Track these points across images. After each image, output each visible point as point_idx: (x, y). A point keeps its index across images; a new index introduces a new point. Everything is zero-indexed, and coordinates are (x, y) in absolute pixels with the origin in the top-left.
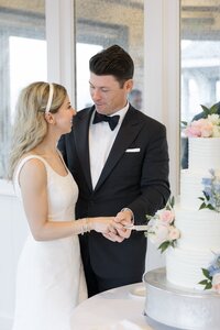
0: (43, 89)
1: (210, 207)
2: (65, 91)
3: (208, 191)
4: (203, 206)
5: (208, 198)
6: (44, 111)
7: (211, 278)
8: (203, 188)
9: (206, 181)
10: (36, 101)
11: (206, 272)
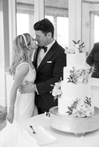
0: (21, 38)
1: (72, 81)
2: (29, 35)
3: (72, 76)
4: (69, 81)
5: (72, 78)
6: (25, 46)
7: (72, 111)
8: (70, 74)
9: (71, 71)
10: (21, 44)
11: (69, 108)
